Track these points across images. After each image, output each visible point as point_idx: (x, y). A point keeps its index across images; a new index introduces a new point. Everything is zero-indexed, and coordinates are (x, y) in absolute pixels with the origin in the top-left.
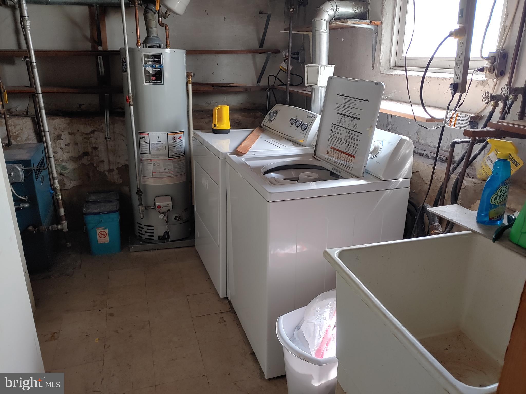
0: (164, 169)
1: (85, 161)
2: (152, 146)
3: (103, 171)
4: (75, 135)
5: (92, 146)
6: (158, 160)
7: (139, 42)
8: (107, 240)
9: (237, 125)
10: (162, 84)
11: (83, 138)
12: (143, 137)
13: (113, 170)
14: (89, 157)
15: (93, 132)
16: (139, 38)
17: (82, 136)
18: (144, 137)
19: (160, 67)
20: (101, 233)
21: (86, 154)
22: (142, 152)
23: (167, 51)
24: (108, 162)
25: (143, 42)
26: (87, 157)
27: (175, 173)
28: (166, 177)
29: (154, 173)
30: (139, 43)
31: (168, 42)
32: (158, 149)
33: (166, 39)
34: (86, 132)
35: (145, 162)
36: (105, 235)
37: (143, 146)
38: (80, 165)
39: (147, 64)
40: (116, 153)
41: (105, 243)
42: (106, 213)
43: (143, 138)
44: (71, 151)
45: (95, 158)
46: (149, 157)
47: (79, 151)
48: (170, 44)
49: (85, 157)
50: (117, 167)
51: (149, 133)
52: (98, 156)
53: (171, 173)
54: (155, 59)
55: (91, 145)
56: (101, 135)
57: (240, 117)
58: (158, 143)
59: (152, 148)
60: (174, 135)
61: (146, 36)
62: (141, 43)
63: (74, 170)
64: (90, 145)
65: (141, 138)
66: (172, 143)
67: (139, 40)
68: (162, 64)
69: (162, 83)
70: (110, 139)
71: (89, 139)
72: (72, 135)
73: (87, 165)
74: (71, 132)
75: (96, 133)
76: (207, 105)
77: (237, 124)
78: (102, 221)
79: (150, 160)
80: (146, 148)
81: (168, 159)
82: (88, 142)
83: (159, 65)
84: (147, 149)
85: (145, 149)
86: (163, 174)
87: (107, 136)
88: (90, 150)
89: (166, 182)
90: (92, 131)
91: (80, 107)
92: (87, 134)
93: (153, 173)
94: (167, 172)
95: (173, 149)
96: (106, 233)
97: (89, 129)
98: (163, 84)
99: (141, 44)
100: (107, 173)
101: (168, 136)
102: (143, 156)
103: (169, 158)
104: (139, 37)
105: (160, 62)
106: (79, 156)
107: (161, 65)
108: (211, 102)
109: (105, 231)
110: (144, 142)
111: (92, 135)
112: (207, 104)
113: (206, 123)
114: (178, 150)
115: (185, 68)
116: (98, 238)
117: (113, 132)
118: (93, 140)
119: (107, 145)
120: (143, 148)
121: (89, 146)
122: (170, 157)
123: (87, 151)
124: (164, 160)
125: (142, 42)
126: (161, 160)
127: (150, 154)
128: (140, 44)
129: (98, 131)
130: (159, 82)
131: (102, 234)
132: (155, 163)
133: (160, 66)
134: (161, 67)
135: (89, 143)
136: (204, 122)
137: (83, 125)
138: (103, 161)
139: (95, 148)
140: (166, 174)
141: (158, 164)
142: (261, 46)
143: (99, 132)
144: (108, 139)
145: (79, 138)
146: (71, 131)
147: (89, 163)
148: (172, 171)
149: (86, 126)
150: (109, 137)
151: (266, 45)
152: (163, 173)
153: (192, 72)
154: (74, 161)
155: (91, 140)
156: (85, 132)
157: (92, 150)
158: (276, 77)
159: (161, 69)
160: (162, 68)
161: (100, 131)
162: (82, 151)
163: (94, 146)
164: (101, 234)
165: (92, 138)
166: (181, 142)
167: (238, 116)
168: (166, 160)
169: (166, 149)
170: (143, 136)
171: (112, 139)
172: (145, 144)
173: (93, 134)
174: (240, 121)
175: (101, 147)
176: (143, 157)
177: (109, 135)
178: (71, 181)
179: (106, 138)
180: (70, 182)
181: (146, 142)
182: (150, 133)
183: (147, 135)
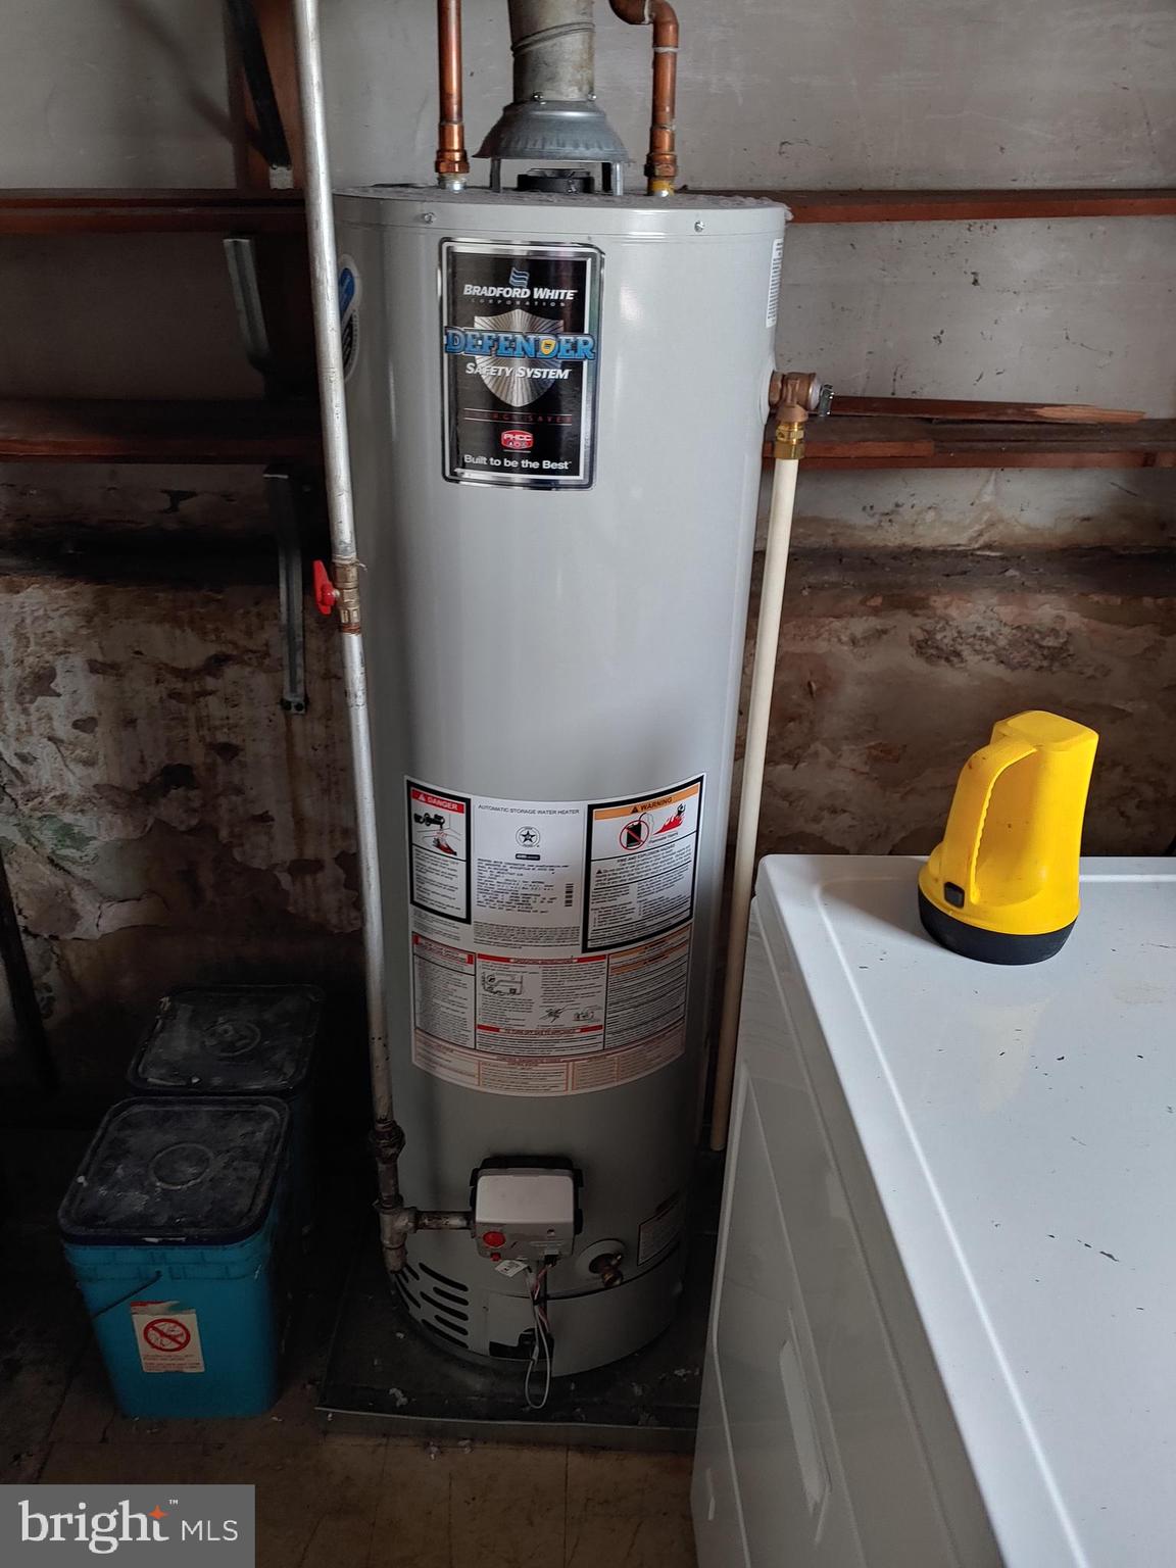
0: (550, 1015)
1: (171, 809)
2: (481, 877)
3: (264, 868)
4: (120, 676)
5: (208, 740)
6: (518, 961)
7: (456, 146)
8: (192, 1359)
9: (1045, 663)
10: (579, 487)
11: (165, 696)
12: (432, 817)
13: (317, 866)
14: (193, 794)
15: (216, 664)
16: (455, 118)
17: (158, 682)
18: (438, 820)
19: (572, 355)
20: (156, 1329)
21: (176, 776)
22: (422, 898)
23: (644, 222)
24: (291, 825)
25: (483, 147)
26: (181, 791)
27: (613, 1033)
28: (555, 1059)
29: (487, 1033)
30: (457, 156)
31: (666, 146)
32: (522, 902)
33: (649, 124)
34: (181, 664)
35: (440, 960)
36: (182, 1340)
37: (431, 870)
38: (151, 829)
39: (477, 326)
40: (336, 783)
41: (182, 1372)
42: (183, 1239)
43: (429, 821)
44: (101, 759)
45: (223, 801)
46: (465, 938)
47: (142, 757)
48: (674, 161)
49: (173, 791)
50: (337, 852)
51: (468, 801)
52: (239, 791)
53: (593, 1037)
54: (540, 293)
55: (204, 732)
56: (261, 681)
57: (1074, 620)
58: (522, 867)
59: (481, 891)
60: (636, 816)
61: (510, 100)
62: (469, 155)
63: (122, 847)
64: (198, 731)
65: (418, 818)
66: (615, 865)
67: (456, 128)
68: (586, 331)
69: (581, 477)
70: (303, 712)
71: (194, 703)
72: (104, 673)
73: (183, 833)
74: (100, 658)
75: (231, 672)
76: (871, 522)
77: (1045, 657)
78: (159, 1274)
79: (465, 956)
80: (447, 882)
81: (580, 960)
82: (191, 715)
83: (563, 338)
84: (452, 889)
85: (439, 885)
86: (542, 1038)
87: (293, 690)
88: (198, 757)
89: (556, 1083)
90: (210, 658)
91: (174, 508)
92: (184, 674)
93: (481, 1027)
94: (572, 1031)
95: (621, 900)
96: (184, 1328)
97: (193, 650)
98: (589, 485)
99: (470, 160)
100: (285, 880)
101: (595, 822)
102: (426, 923)
103: (585, 949)
104: (455, 108)
105: (572, 317)
106: (144, 783)
107: (581, 338)
108: (897, 505)
109: (180, 1321)
110: (439, 846)
111: (210, 683)
112: (873, 516)
113: (854, 641)
114: (650, 898)
115: (766, 341)
116: (143, 1347)
117: (323, 671)
118: (214, 707)
119: (289, 736)
120: (431, 882)
121: (193, 736)
122: (590, 945)
123: (186, 763)
124: (552, 962)
125: (474, 146)
126: (535, 962)
127: (468, 920)
128: (464, 157)
129: (243, 663)
130: (554, 466)
131: (162, 1334)
132: (498, 978)
133: (574, 347)
134: (578, 356)
135: (192, 721)
136: (844, 638)
137: (167, 626)
138: (265, 818)
139: (229, 751)
140: (557, 1041)
141: (515, 986)
143: (248, 669)
144: (293, 710)
145: (145, 693)
146: (103, 653)
147: (194, 822)
148: (602, 1023)
149: (178, 632)
150: (300, 700)
152: (538, 1033)
153: (811, 377)
154: (116, 806)
155: (207, 706)
156: (175, 665)
157: (209, 760)
159: (576, 367)
160: (585, 363)
161: (250, 665)
162: (158, 759)
163: (221, 738)
164: (158, 1335)
165: (210, 698)
166: (678, 846)
167: (1061, 612)
168: (569, 961)
169: (569, 903)
170: (433, 811)
171: (318, 706)
172: (443, 857)
173: (214, 676)
174: (1066, 643)
175: (261, 747)
176: (425, 928)
177: (300, 690)
178: (101, 902)
179: (286, 705)
180: (99, 908)
181: (448, 850)
182: (476, 802)
183: (455, 807)
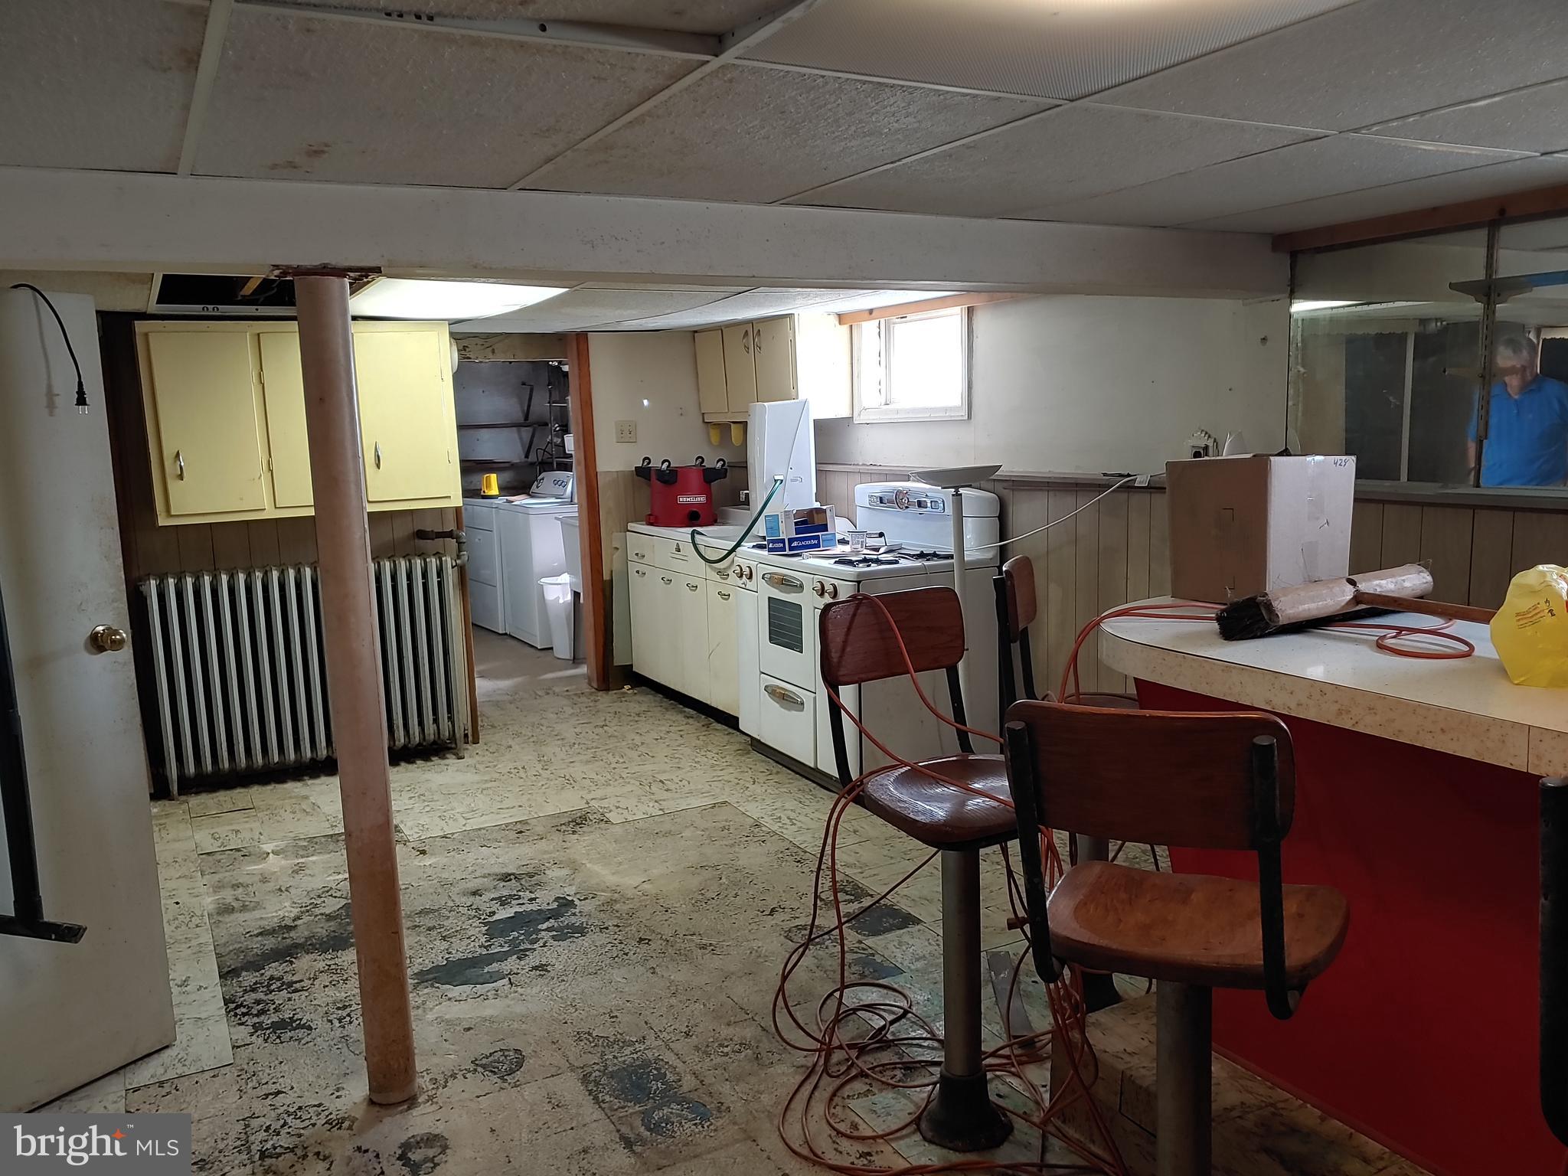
142: (526, 418)
151: (532, 418)
158: (544, 451)
